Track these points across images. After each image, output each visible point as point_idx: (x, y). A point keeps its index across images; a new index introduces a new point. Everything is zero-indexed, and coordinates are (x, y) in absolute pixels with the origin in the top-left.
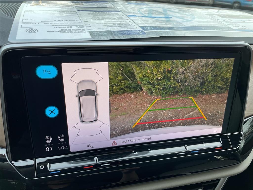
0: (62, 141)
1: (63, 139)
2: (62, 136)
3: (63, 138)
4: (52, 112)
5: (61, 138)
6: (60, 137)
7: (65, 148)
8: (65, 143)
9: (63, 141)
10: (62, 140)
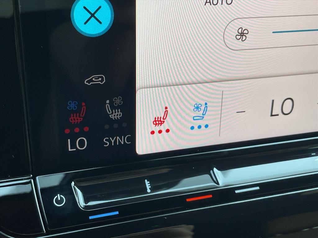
0: (116, 117)
1: (120, 113)
2: (118, 101)
3: (118, 108)
4: (93, 15)
5: (113, 107)
6: (111, 104)
7: (122, 140)
8: (125, 125)
9: (119, 117)
10: (116, 115)
